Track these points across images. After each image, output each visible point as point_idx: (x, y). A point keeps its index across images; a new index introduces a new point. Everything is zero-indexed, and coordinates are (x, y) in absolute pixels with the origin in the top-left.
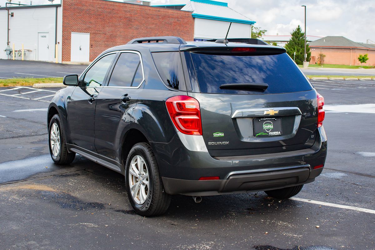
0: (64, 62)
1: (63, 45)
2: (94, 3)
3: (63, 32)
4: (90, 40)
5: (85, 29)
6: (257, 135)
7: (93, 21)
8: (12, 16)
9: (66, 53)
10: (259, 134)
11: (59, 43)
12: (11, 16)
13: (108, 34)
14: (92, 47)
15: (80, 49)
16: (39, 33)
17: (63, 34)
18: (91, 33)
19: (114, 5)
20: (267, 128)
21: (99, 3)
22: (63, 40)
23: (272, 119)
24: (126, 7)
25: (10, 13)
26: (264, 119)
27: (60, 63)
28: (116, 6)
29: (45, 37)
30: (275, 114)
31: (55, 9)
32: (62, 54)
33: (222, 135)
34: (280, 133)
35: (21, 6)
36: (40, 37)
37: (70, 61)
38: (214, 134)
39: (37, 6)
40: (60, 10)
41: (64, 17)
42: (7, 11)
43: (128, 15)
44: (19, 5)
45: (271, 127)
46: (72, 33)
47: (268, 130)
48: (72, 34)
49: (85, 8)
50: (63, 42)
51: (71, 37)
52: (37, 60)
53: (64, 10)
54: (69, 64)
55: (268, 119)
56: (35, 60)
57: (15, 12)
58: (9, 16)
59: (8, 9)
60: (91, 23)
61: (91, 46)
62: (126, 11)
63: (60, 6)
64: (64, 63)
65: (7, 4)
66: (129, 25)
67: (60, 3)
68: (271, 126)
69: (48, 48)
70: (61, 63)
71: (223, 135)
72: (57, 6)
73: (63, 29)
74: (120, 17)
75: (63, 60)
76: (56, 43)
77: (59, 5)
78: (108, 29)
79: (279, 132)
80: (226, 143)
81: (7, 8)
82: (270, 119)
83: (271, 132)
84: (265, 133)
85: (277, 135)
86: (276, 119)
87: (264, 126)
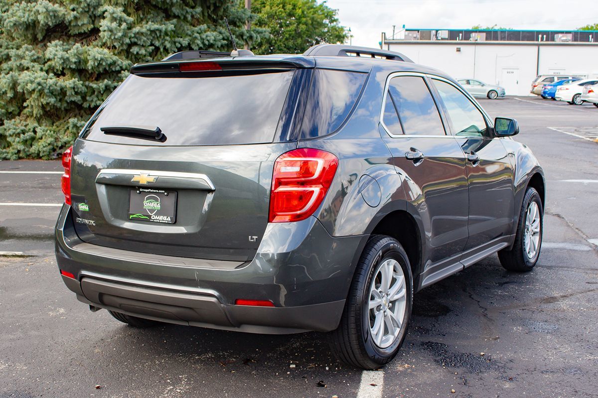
6: (131, 216)
10: (134, 216)
20: (150, 208)
23: (160, 191)
30: (148, 182)
34: (170, 220)
38: (79, 206)
45: (156, 206)
47: (152, 211)
55: (152, 191)
68: (158, 204)
71: (87, 208)
79: (169, 218)
80: (92, 223)
82: (156, 192)
83: (155, 215)
84: (144, 216)
85: (164, 222)
86: (166, 194)
87: (145, 202)
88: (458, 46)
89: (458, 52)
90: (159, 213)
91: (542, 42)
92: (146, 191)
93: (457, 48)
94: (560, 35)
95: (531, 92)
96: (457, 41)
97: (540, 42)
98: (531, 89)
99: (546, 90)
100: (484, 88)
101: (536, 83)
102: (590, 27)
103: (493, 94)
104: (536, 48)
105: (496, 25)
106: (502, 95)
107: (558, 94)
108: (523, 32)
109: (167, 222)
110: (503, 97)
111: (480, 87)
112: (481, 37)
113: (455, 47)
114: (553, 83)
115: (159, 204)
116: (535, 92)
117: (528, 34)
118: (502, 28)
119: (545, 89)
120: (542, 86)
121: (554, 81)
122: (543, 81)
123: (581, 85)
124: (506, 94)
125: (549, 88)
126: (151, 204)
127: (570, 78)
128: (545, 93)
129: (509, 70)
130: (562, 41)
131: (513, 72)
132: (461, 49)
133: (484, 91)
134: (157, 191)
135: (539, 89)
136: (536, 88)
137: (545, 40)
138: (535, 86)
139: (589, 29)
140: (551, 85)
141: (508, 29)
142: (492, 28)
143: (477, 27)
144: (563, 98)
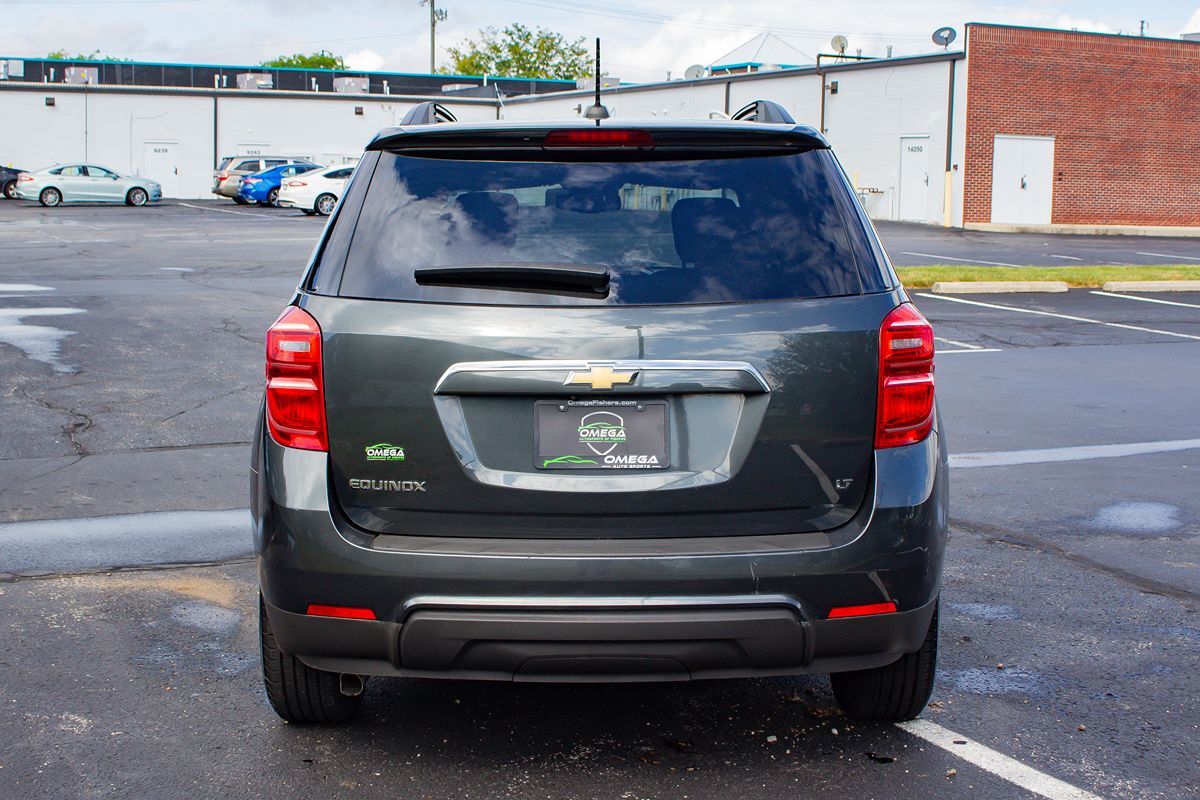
0: (970, 226)
1: (967, 174)
2: (1072, 44)
3: (968, 133)
4: (1056, 159)
5: (1040, 125)
6: (547, 462)
7: (1065, 99)
8: (834, 91)
9: (978, 198)
10: (554, 461)
11: (956, 167)
12: (830, 91)
13: (1115, 139)
14: (1060, 179)
15: (1023, 186)
16: (904, 141)
17: (967, 139)
18: (1057, 137)
19: (1135, 50)
20: (596, 440)
21: (1086, 45)
22: (967, 157)
23: (623, 403)
24: (1178, 53)
25: (829, 83)
26: (582, 403)
27: (957, 226)
28: (1144, 50)
29: (920, 149)
30: (614, 384)
31: (947, 65)
32: (966, 201)
33: (394, 453)
34: (656, 461)
35: (862, 61)
36: (905, 150)
37: (988, 220)
38: (368, 450)
39: (898, 60)
40: (962, 68)
41: (973, 88)
42: (821, 77)
43: (1185, 78)
44: (859, 58)
45: (615, 434)
46: (996, 136)
47: (602, 446)
48: (996, 141)
49: (1041, 60)
50: (967, 164)
51: (993, 148)
52: (895, 219)
53: (973, 67)
54: (985, 230)
55: (600, 403)
56: (890, 219)
57: (843, 80)
58: (826, 91)
59: (821, 71)
60: (1060, 107)
61: (1059, 175)
62: (1178, 67)
63: (960, 56)
64: (970, 228)
65: (821, 58)
66: (1186, 110)
67: (962, 49)
68: (618, 430)
69: (927, 181)
70: (961, 227)
71: (401, 454)
72: (954, 58)
73: (968, 126)
74: (1157, 85)
75: (966, 219)
76: (948, 169)
77: (960, 53)
78: (1115, 125)
79: (654, 457)
80: (415, 486)
81: (821, 68)
82: (614, 406)
83: (615, 453)
84: (584, 458)
85: (642, 466)
86: (640, 407)
87: (582, 429)
88: (50, 95)
89: (49, 107)
90: (623, 449)
91: (222, 90)
92: (587, 403)
93: (47, 99)
94: (249, 76)
95: (214, 192)
96: (45, 84)
97: (217, 89)
98: (214, 186)
99: (250, 187)
100: (118, 182)
101: (225, 173)
102: (285, 61)
103: (138, 197)
104: (211, 101)
105: (98, 51)
106: (157, 198)
107: (283, 195)
108: (168, 67)
109: (649, 467)
110: (156, 201)
111: (109, 181)
112: (91, 77)
113: (43, 97)
114: (259, 173)
115: (622, 431)
116: (223, 192)
117: (177, 73)
118: (111, 57)
119: (246, 184)
120: (240, 178)
121: (259, 170)
122: (238, 168)
123: (329, 176)
124: (164, 196)
125: (254, 182)
126: (598, 432)
127: (290, 163)
128: (246, 192)
129: (157, 147)
130: (259, 88)
131: (166, 151)
132: (56, 102)
133: (119, 190)
134: (617, 403)
135: (232, 183)
136: (224, 183)
137: (225, 85)
138: (222, 179)
139: (283, 65)
140: (257, 177)
141: (122, 60)
142: (91, 57)
143: (59, 54)
144: (299, 204)
